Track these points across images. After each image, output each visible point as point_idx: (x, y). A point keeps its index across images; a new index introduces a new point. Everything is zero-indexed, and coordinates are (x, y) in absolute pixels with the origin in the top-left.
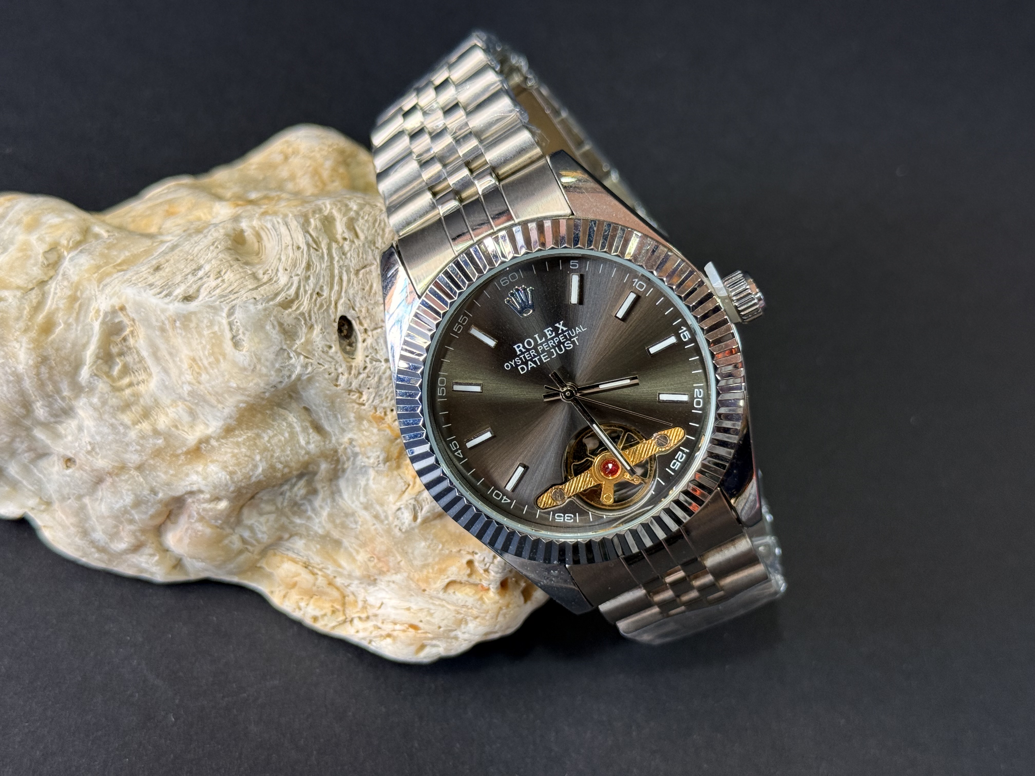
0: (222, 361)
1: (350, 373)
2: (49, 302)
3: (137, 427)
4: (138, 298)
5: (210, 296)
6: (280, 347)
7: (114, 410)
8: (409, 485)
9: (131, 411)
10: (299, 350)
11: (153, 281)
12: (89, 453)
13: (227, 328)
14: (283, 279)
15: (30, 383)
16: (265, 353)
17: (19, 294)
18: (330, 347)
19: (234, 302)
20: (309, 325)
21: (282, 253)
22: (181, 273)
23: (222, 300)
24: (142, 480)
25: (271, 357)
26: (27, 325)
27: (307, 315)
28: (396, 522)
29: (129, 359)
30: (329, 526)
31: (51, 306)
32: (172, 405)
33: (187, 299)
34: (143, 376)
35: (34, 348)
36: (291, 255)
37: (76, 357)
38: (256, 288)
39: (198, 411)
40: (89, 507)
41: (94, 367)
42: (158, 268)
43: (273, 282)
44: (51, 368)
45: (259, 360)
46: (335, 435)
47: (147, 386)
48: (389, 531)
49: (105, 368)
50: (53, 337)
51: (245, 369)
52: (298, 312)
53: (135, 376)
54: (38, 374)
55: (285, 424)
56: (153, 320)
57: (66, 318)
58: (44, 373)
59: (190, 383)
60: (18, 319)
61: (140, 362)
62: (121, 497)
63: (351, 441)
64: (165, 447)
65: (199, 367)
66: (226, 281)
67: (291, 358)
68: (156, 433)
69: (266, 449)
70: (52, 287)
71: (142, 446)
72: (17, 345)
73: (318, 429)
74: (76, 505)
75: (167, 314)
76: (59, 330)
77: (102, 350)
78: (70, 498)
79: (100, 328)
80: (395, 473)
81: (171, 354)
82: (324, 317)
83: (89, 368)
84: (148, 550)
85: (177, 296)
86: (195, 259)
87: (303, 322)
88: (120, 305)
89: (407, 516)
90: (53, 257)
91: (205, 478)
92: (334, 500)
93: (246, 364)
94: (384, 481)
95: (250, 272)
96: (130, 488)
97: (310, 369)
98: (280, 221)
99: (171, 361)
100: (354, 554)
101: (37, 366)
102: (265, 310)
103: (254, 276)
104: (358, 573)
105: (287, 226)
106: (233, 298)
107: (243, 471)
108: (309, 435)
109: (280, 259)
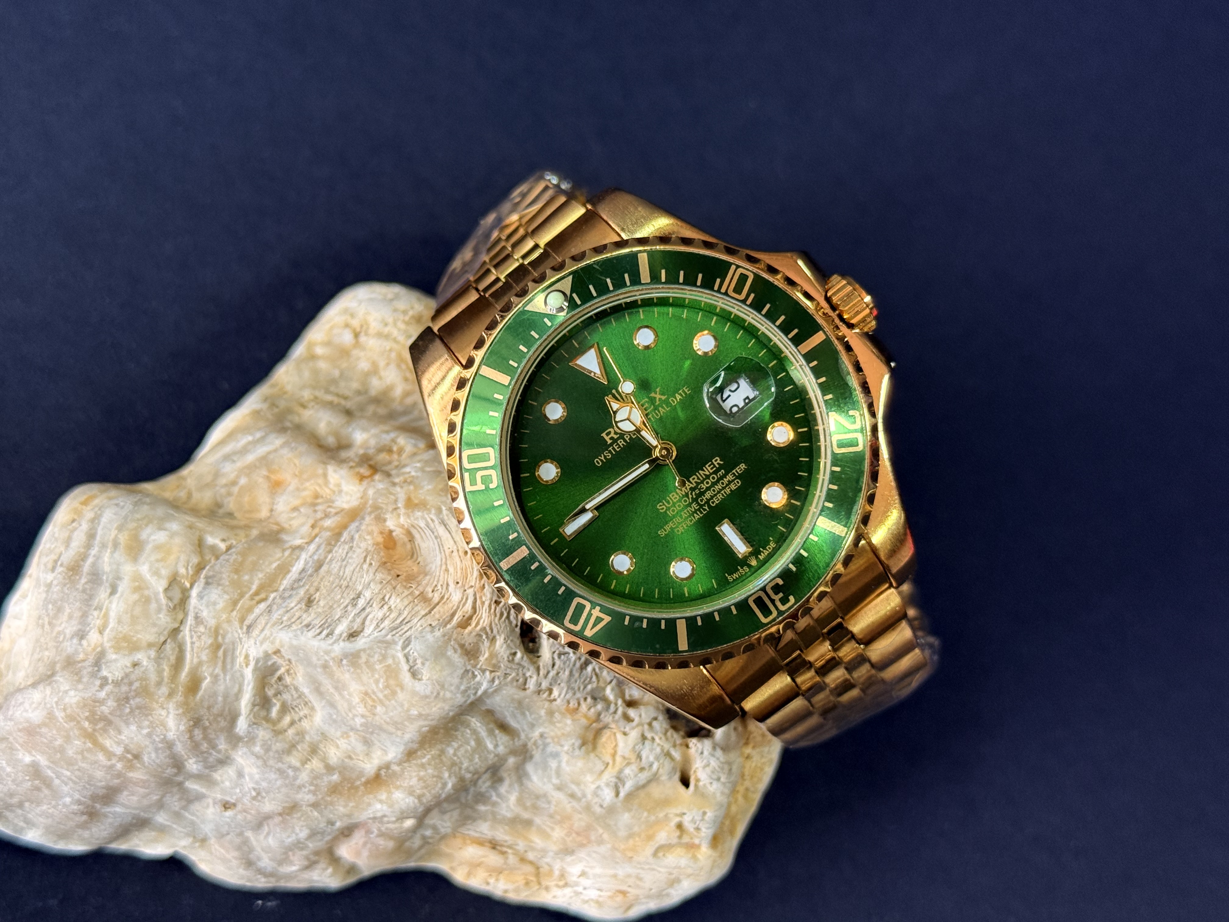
0: (399, 691)
1: (539, 674)
2: (188, 656)
3: (306, 766)
4: (295, 642)
5: (380, 629)
6: (464, 669)
7: (279, 754)
8: (608, 764)
9: (298, 750)
10: (484, 667)
11: (309, 619)
12: (254, 798)
13: (403, 660)
14: (456, 597)
15: (183, 746)
16: (449, 679)
17: (153, 653)
18: (515, 654)
19: (408, 634)
20: (491, 638)
21: (448, 562)
22: (339, 606)
23: (394, 632)
24: (316, 814)
25: (456, 681)
26: (171, 688)
27: (488, 629)
28: (596, 800)
29: (286, 696)
30: (518, 810)
31: (192, 660)
32: (342, 736)
33: (353, 635)
34: (306, 711)
35: (183, 713)
36: (459, 563)
37: (229, 709)
38: (430, 612)
39: (373, 739)
40: (252, 839)
41: (251, 716)
42: (310, 602)
43: (445, 599)
44: (205, 729)
45: (443, 687)
46: (524, 731)
47: (312, 721)
48: (588, 808)
49: (263, 713)
50: (201, 693)
51: (427, 697)
52: (479, 628)
53: (296, 712)
54: (191, 737)
55: (468, 731)
56: (314, 659)
57: (211, 669)
58: (198, 735)
59: (363, 716)
60: (159, 684)
61: (300, 697)
62: (293, 832)
63: (542, 736)
64: (341, 782)
65: (374, 701)
66: (393, 607)
67: (476, 676)
68: (330, 769)
69: (454, 764)
70: (186, 632)
71: (316, 786)
72: (164, 713)
73: (504, 727)
74: (238, 840)
75: (333, 655)
76: (205, 684)
77: (257, 697)
78: (228, 834)
79: (253, 675)
80: (592, 755)
81: (336, 688)
82: (506, 625)
83: (246, 718)
84: (321, 865)
85: (341, 635)
86: (350, 584)
87: (484, 637)
88: (274, 650)
89: (608, 795)
90: (177, 594)
91: (391, 806)
92: (521, 784)
93: (428, 692)
94: (580, 764)
95: (417, 593)
96: (305, 823)
97: (497, 682)
98: (434, 518)
99: (336, 694)
100: (548, 830)
101: (190, 731)
102: (444, 636)
103: (423, 598)
104: (555, 848)
105: (445, 526)
106: (406, 629)
107: (433, 792)
108: (495, 737)
109: (447, 570)
